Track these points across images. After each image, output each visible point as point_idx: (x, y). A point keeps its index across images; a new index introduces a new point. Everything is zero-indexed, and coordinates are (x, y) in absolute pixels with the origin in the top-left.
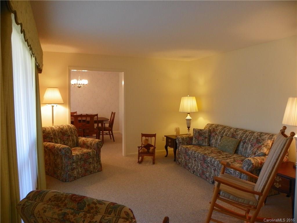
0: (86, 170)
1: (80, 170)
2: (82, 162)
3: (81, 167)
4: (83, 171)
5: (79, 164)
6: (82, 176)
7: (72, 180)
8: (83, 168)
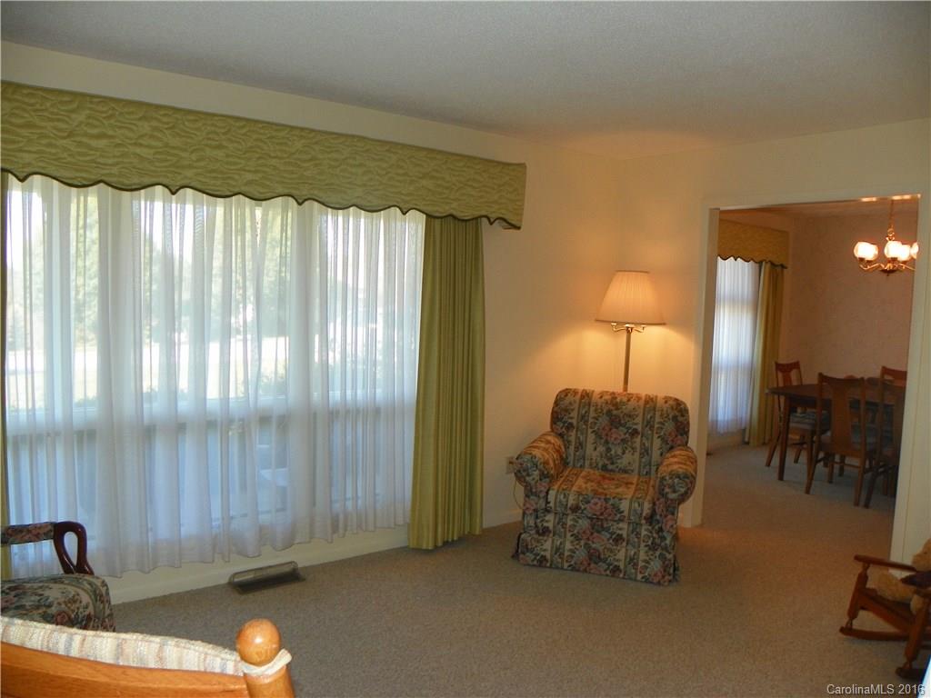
0: (594, 557)
1: (568, 546)
2: (584, 524)
3: (577, 538)
4: (581, 554)
5: (570, 523)
6: (574, 569)
7: (531, 563)
8: (582, 543)
